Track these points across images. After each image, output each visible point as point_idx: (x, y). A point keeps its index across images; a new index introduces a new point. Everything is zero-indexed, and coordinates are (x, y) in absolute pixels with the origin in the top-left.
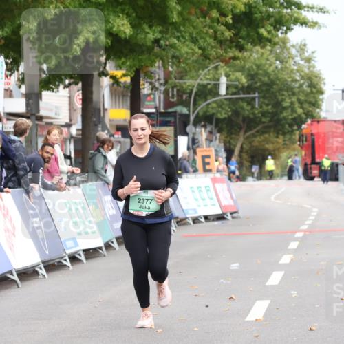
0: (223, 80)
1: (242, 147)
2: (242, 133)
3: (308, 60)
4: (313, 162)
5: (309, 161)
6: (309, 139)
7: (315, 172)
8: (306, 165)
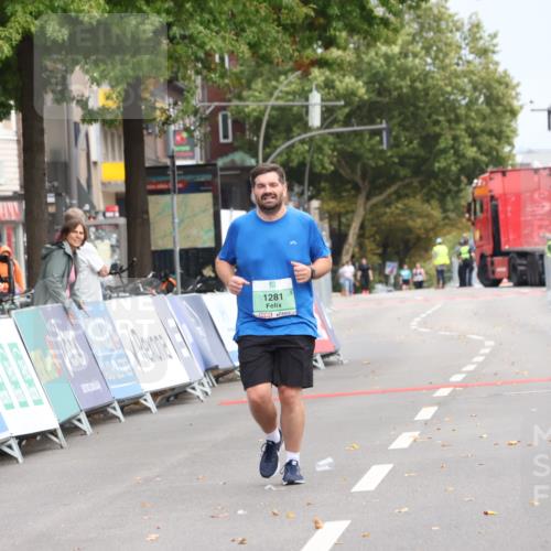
0: (316, 98)
1: (362, 227)
2: (361, 200)
3: (483, 52)
4: (497, 251)
5: (488, 249)
6: (488, 206)
7: (502, 270)
8: (482, 257)
